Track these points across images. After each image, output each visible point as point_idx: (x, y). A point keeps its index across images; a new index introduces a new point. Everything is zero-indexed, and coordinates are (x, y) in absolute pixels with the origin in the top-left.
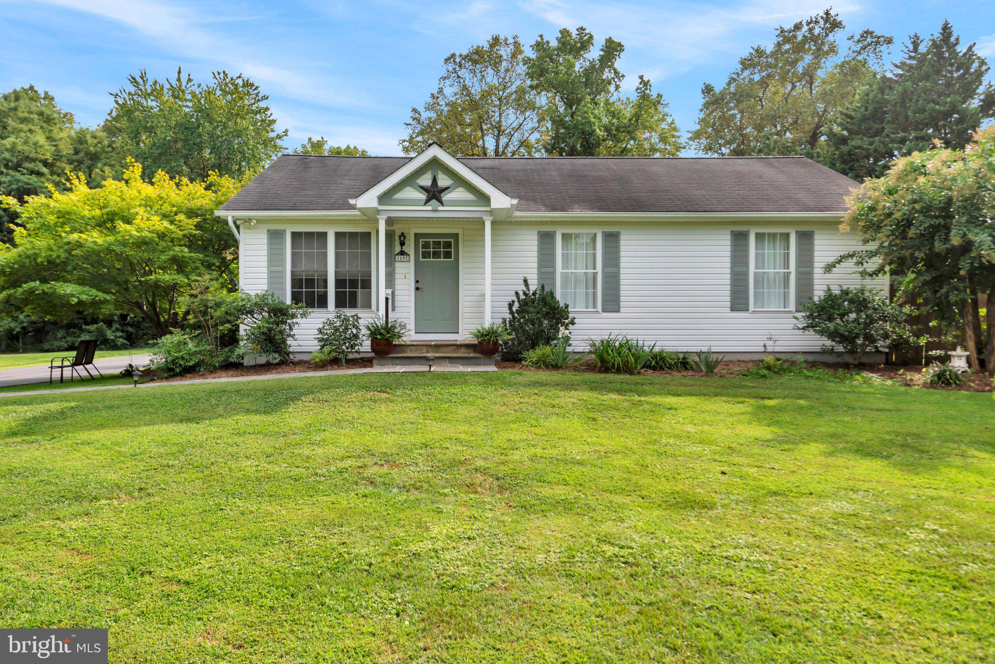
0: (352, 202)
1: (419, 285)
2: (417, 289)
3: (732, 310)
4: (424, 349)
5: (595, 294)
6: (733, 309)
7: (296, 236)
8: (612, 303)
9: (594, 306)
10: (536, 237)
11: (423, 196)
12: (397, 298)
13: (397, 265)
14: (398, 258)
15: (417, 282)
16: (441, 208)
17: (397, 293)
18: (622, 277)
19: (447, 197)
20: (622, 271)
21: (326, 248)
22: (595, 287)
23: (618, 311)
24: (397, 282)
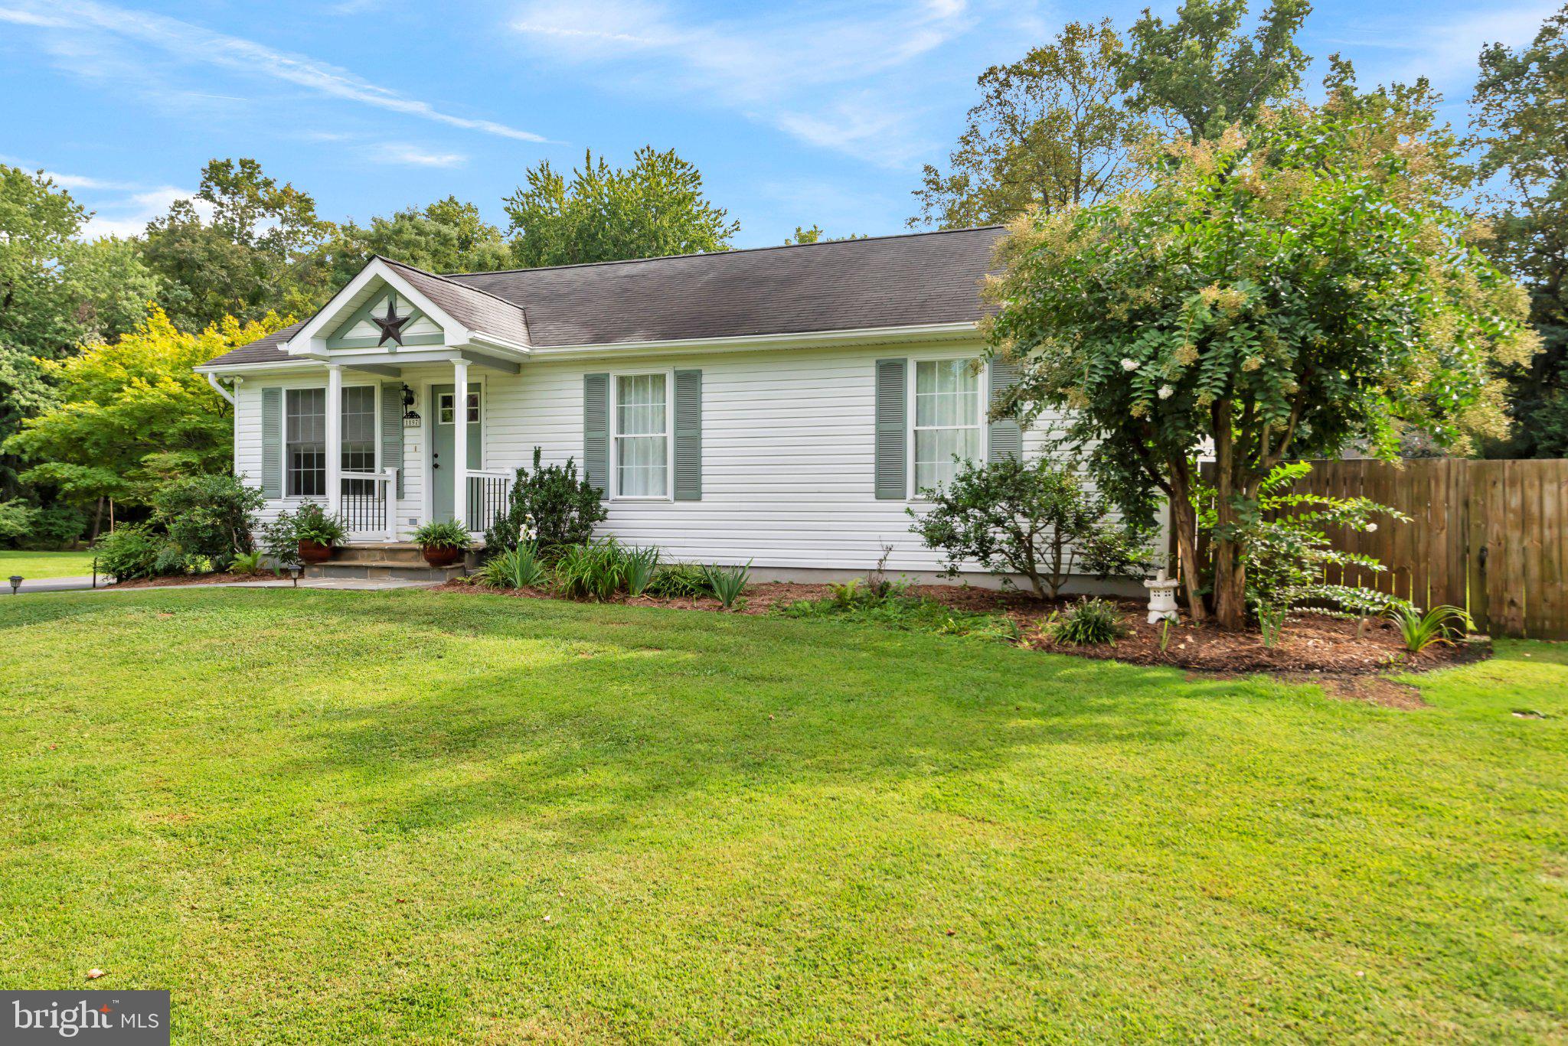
0: (282, 347)
1: (437, 461)
2: (436, 466)
3: (877, 498)
4: (378, 555)
5: (665, 471)
6: (879, 496)
7: (293, 395)
8: (689, 485)
9: (665, 493)
10: (581, 385)
11: (377, 333)
12: (406, 481)
13: (407, 432)
14: (407, 422)
15: (436, 456)
16: (400, 349)
17: (406, 473)
18: (704, 443)
19: (407, 332)
20: (705, 434)
21: (323, 411)
22: (665, 462)
23: (699, 499)
24: (406, 456)
